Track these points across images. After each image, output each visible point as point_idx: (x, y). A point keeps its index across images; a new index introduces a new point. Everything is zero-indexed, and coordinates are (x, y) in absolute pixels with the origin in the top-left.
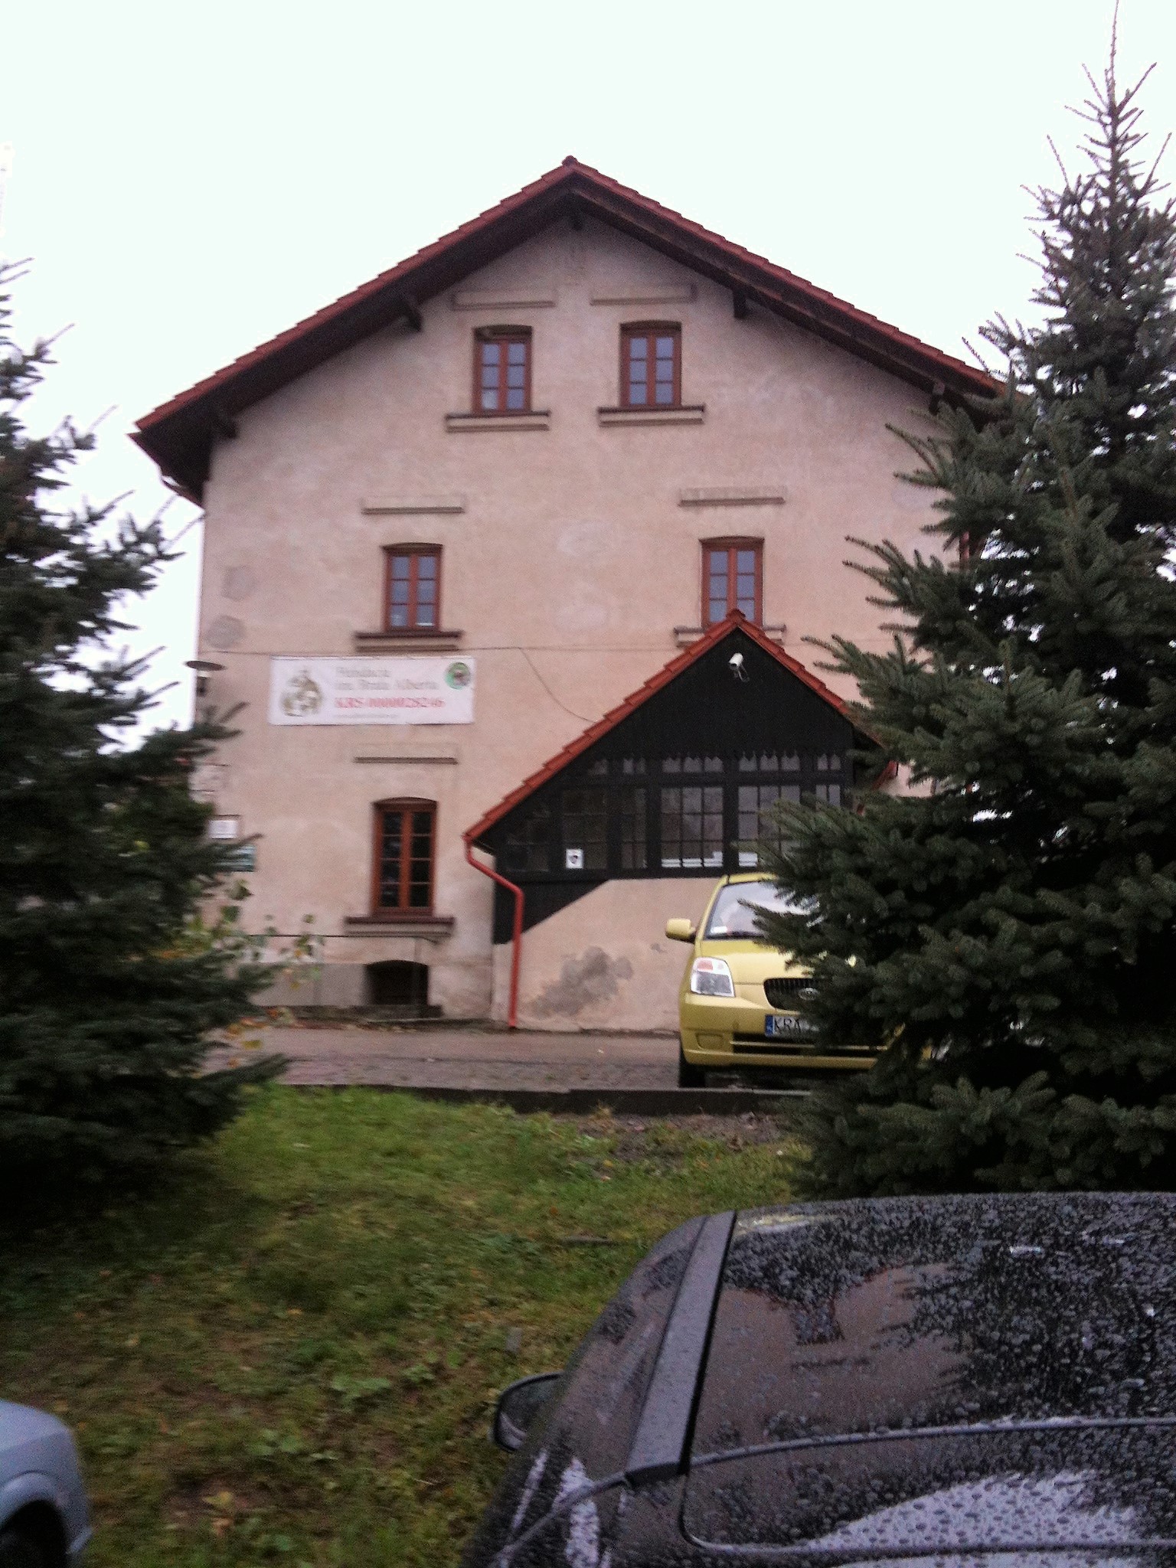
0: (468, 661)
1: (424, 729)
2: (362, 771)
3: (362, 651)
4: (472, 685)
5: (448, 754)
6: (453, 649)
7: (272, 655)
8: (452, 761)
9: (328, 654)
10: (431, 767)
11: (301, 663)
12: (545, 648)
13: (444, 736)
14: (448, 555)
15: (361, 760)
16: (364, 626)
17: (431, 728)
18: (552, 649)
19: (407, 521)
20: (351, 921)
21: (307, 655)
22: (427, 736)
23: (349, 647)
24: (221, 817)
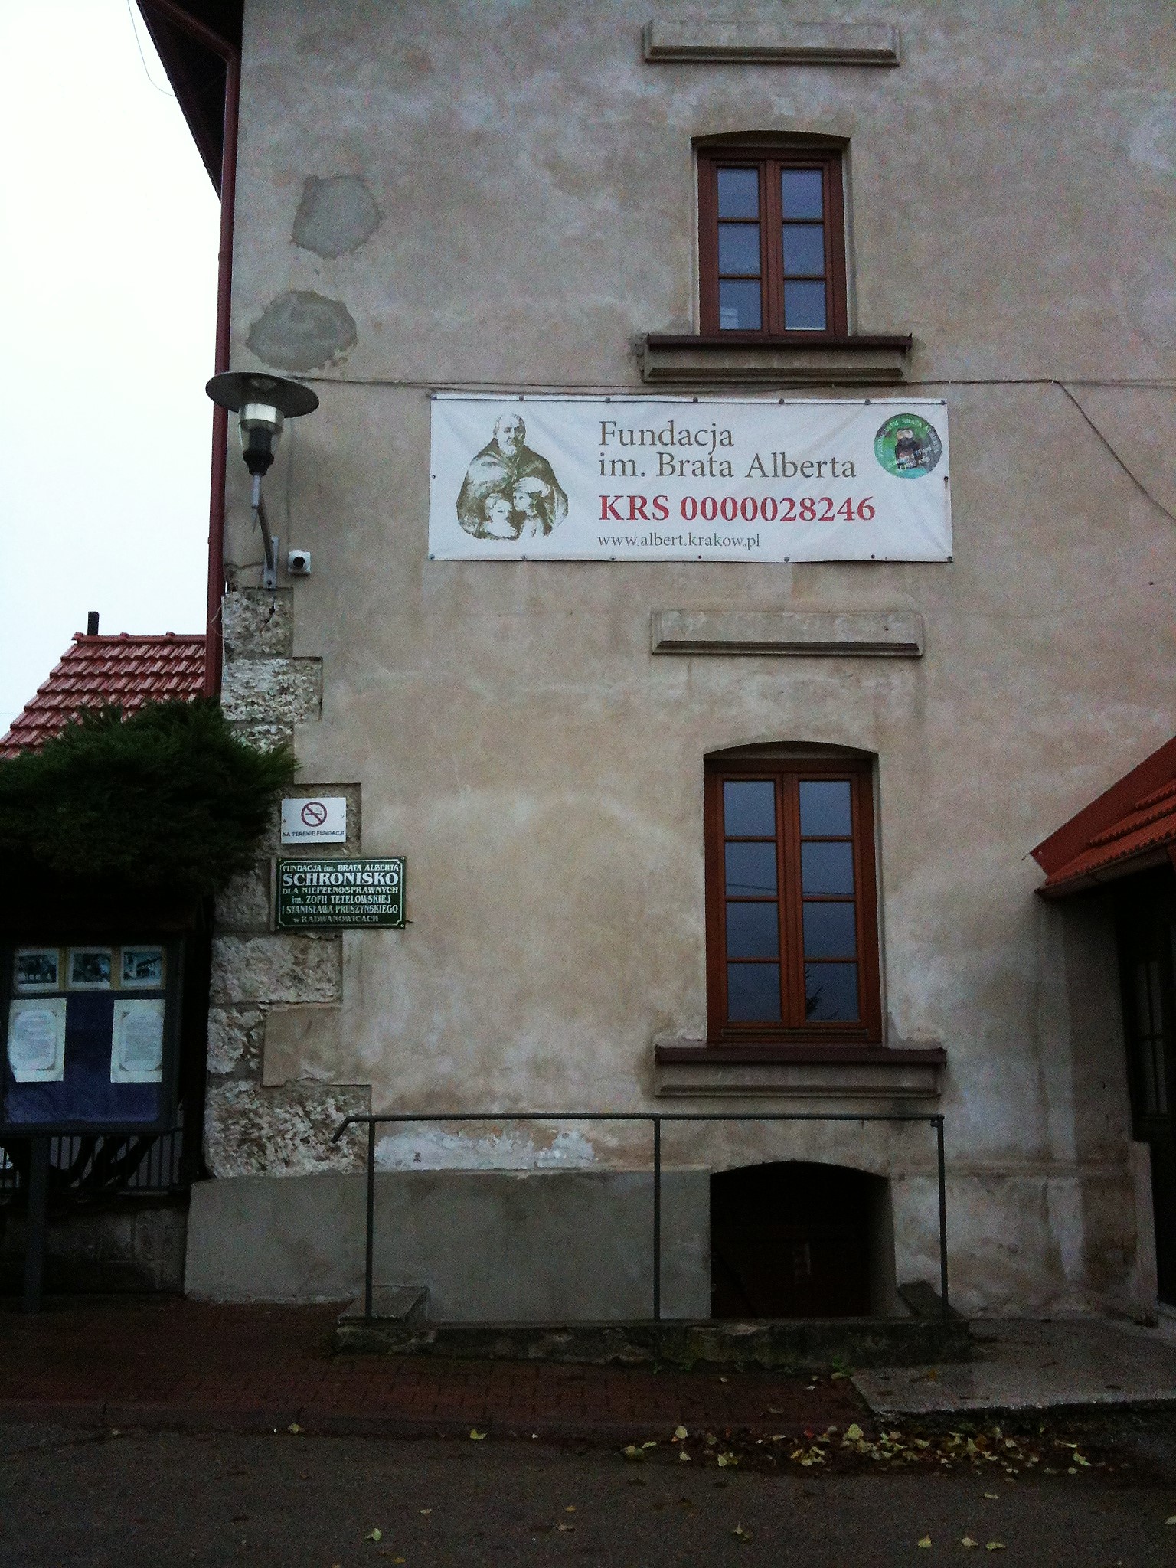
0: (933, 412)
1: (830, 576)
2: (676, 675)
3: (658, 382)
4: (943, 467)
5: (899, 634)
6: (893, 382)
7: (431, 390)
8: (909, 653)
9: (572, 389)
10: (851, 667)
11: (506, 411)
12: (1120, 384)
13: (882, 592)
14: (860, 161)
15: (670, 649)
16: (660, 324)
17: (846, 570)
18: (1139, 386)
19: (757, 81)
20: (665, 1058)
21: (521, 390)
22: (837, 591)
23: (629, 372)
24: (307, 789)
